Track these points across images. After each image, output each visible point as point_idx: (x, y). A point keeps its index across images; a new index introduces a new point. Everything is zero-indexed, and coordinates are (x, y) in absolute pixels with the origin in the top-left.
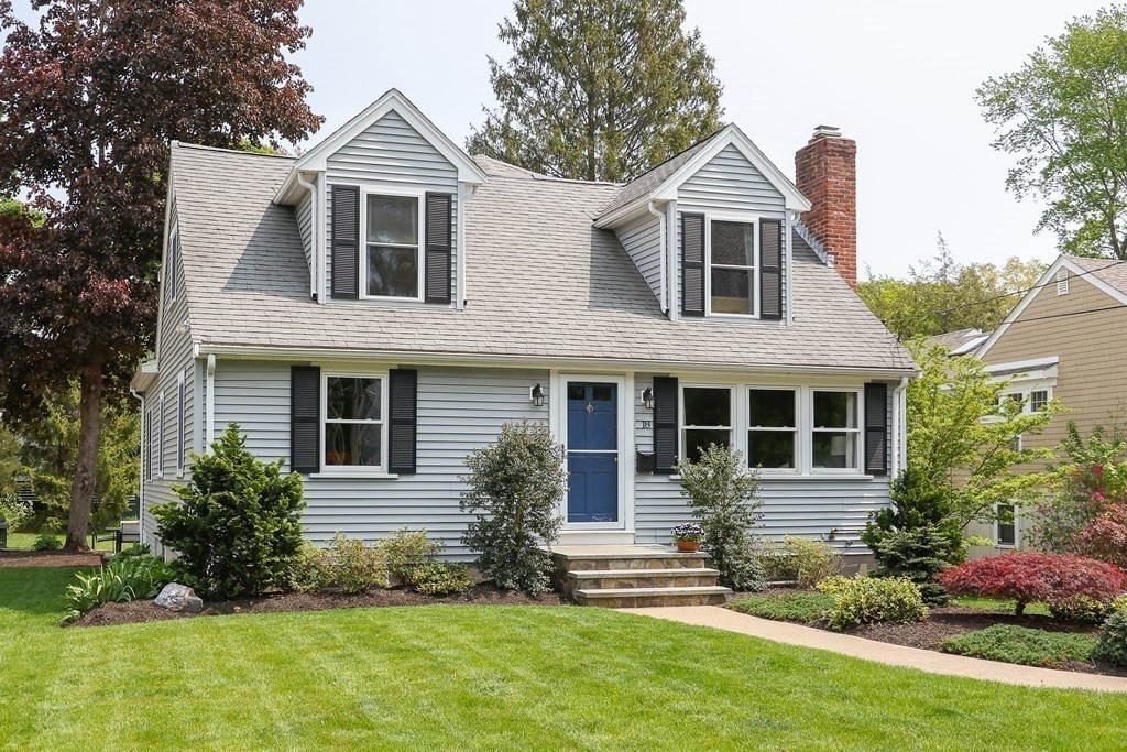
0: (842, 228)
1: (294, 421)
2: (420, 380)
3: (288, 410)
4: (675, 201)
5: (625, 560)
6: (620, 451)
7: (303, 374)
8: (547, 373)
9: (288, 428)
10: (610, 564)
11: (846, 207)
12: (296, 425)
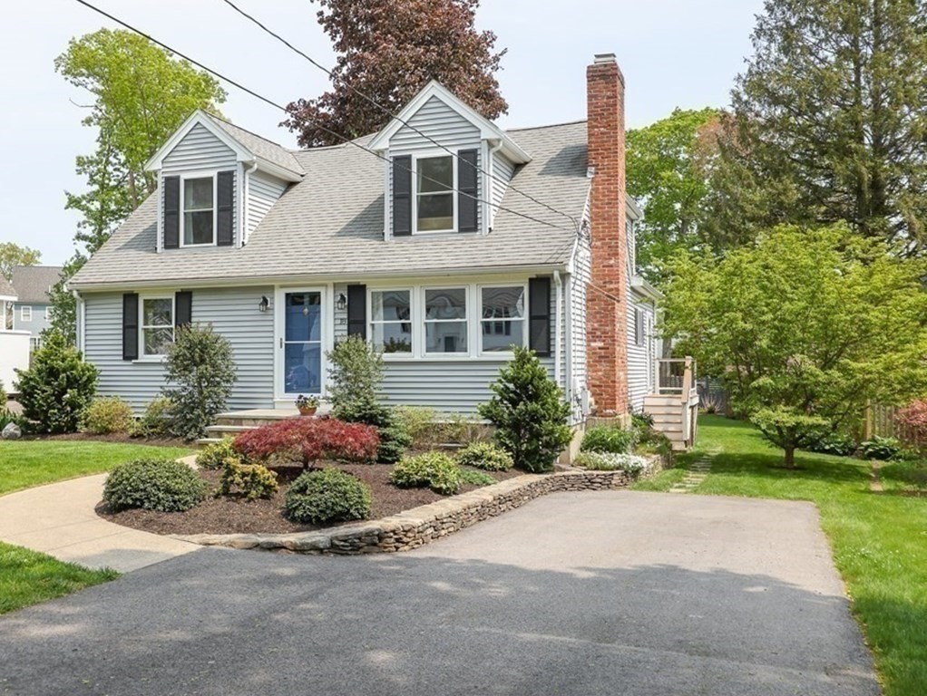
0: (603, 142)
1: (125, 328)
2: (194, 298)
3: (121, 321)
4: (387, 149)
5: (254, 419)
6: (322, 342)
7: (130, 298)
8: (271, 288)
9: (121, 332)
10: (244, 422)
11: (607, 123)
12: (127, 330)
